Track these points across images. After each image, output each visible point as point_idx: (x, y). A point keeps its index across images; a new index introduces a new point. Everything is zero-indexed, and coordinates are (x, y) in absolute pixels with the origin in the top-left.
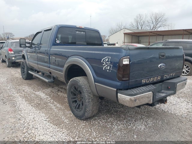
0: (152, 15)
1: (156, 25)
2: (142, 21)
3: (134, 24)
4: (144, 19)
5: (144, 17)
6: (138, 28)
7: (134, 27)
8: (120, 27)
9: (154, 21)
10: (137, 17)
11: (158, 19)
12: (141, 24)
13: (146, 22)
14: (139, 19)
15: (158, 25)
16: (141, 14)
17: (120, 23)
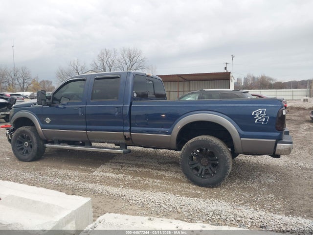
0: (124, 51)
1: (131, 67)
2: (109, 60)
3: (98, 64)
4: (112, 57)
5: (113, 54)
6: (105, 70)
7: (98, 68)
8: (76, 67)
9: (128, 60)
10: (102, 54)
11: (132, 57)
12: (109, 64)
13: (116, 62)
14: (105, 57)
15: (134, 67)
16: (107, 49)
17: (76, 62)
